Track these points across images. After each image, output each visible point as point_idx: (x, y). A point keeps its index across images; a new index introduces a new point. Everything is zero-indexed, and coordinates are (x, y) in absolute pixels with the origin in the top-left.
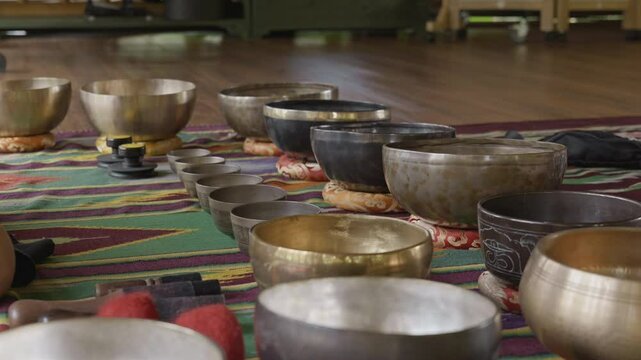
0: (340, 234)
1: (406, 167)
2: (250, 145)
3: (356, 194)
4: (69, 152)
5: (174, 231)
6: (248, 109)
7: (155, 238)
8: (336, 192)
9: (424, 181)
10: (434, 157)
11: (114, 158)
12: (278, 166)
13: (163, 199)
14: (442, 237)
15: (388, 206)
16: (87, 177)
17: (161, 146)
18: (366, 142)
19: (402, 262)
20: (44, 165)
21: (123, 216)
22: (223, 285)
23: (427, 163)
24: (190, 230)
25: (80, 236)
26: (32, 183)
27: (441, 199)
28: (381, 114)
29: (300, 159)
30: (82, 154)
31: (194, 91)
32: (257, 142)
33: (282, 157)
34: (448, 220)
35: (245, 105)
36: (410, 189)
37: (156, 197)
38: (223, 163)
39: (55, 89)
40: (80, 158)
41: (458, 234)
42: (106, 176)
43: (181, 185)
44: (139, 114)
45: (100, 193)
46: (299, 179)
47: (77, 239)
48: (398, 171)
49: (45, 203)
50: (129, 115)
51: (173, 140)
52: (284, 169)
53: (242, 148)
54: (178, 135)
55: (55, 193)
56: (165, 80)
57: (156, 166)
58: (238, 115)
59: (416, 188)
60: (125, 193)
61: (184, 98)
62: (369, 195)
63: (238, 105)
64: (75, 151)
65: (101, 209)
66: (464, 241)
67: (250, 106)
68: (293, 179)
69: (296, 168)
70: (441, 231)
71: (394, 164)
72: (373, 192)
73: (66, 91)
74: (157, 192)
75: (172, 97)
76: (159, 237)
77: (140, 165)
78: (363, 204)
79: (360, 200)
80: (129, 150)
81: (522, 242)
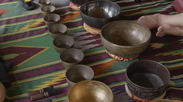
1: (107, 45)
5: (44, 49)
8: (87, 27)
20: (2, 1)
21: (29, 38)
23: (113, 46)
24: (48, 48)
29: (77, 5)
41: (120, 57)
42: (21, 8)
47: (18, 55)
49: (6, 30)
52: (72, 7)
55: (8, 22)
62: (96, 30)
66: (122, 59)
70: (116, 56)
71: (104, 42)
78: (95, 33)
79: (94, 32)
80: (27, 2)
81: (137, 89)
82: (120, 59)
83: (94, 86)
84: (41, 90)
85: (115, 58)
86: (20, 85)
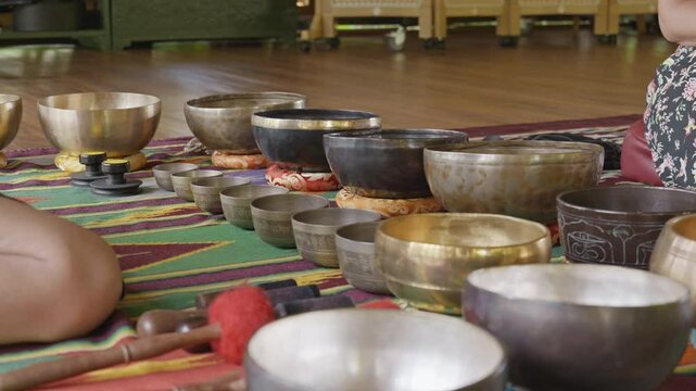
2: (219, 159)
3: (377, 200)
4: (27, 171)
6: (224, 120)
7: (198, 251)
9: (481, 183)
11: (89, 175)
12: (268, 177)
13: (171, 214)
16: (71, 195)
20: (11, 186)
21: (144, 232)
24: (227, 243)
25: (120, 253)
28: (373, 122)
29: (295, 169)
31: (158, 104)
32: (230, 154)
33: (271, 168)
35: (218, 117)
36: (464, 190)
37: (162, 213)
38: (221, 176)
40: (45, 178)
42: (90, 193)
43: (175, 201)
45: (99, 211)
46: (295, 190)
48: (452, 174)
50: (96, 130)
52: (277, 180)
53: (210, 161)
56: (124, 94)
57: (141, 183)
59: (472, 189)
60: (126, 210)
61: (150, 112)
64: (34, 170)
65: (116, 227)
69: (290, 179)
71: (446, 167)
73: (18, 108)
74: (162, 207)
75: (139, 111)
76: (202, 250)
77: (124, 182)
80: (113, 166)
81: (615, 233)
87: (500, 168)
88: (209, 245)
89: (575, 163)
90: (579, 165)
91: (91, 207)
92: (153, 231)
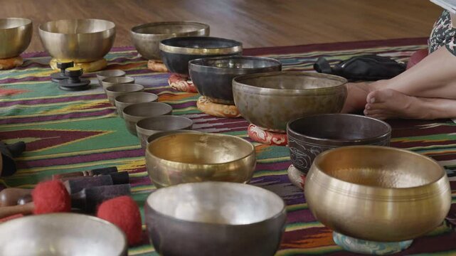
0: (201, 144)
1: (246, 95)
2: (152, 65)
3: (218, 105)
4: (32, 69)
5: (101, 132)
6: (150, 42)
7: (89, 138)
8: (205, 103)
9: (257, 105)
10: (263, 90)
11: (62, 75)
12: (169, 82)
13: (94, 107)
14: (269, 138)
15: (238, 114)
16: (46, 89)
17: (93, 66)
18: (223, 73)
19: (237, 167)
20: (15, 80)
21: (69, 120)
22: (130, 173)
23: (259, 94)
24: (111, 132)
25: (41, 137)
26: (9, 95)
27: (267, 116)
29: (184, 78)
30: (41, 71)
31: (114, 29)
32: (156, 63)
33: (172, 76)
34: (272, 128)
35: (148, 40)
36: (249, 109)
37: (90, 105)
39: (22, 28)
40: (39, 75)
41: (279, 136)
42: (57, 88)
43: (105, 96)
44: (77, 46)
45: (53, 102)
46: (182, 91)
47: (39, 139)
48: (242, 98)
49: (18, 111)
50: (71, 46)
51: (101, 61)
52: (173, 84)
53: (146, 66)
54: (105, 57)
55: (24, 103)
58: (144, 45)
59: (252, 109)
60: (70, 103)
61: (108, 34)
62: (226, 106)
63: (143, 39)
64: (36, 69)
65: (55, 115)
66: (283, 140)
67: (151, 40)
68: (179, 91)
69: (180, 84)
70: (269, 134)
71: (239, 93)
72: (229, 105)
73: (29, 29)
74: (91, 101)
75: (100, 34)
76: (92, 137)
77: (79, 82)
78: (222, 112)
79: (221, 110)
80: (71, 72)
81: (312, 151)
82: (279, 139)
83: (211, 148)
84: (87, 173)
85: (266, 140)
86: (37, 174)
87: (269, 97)
88: (98, 133)
89: (318, 95)
90: (322, 97)
91: (51, 99)
92: (74, 120)
